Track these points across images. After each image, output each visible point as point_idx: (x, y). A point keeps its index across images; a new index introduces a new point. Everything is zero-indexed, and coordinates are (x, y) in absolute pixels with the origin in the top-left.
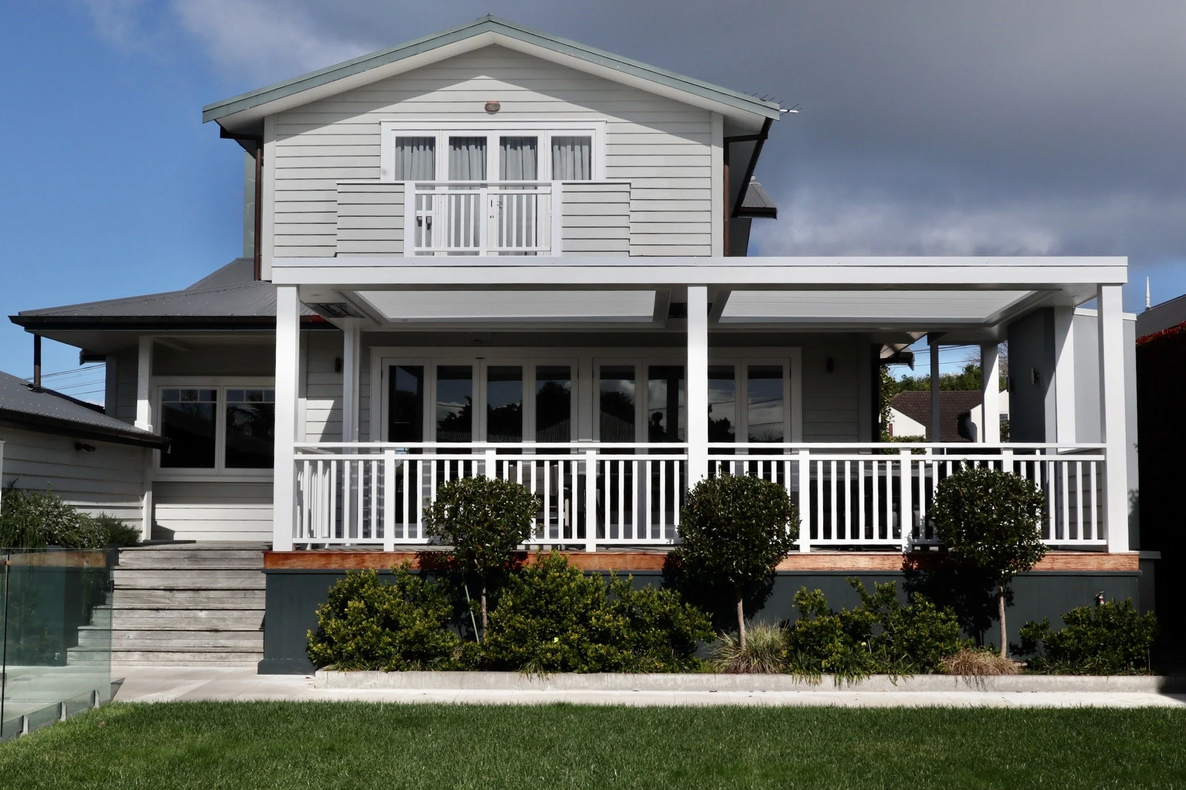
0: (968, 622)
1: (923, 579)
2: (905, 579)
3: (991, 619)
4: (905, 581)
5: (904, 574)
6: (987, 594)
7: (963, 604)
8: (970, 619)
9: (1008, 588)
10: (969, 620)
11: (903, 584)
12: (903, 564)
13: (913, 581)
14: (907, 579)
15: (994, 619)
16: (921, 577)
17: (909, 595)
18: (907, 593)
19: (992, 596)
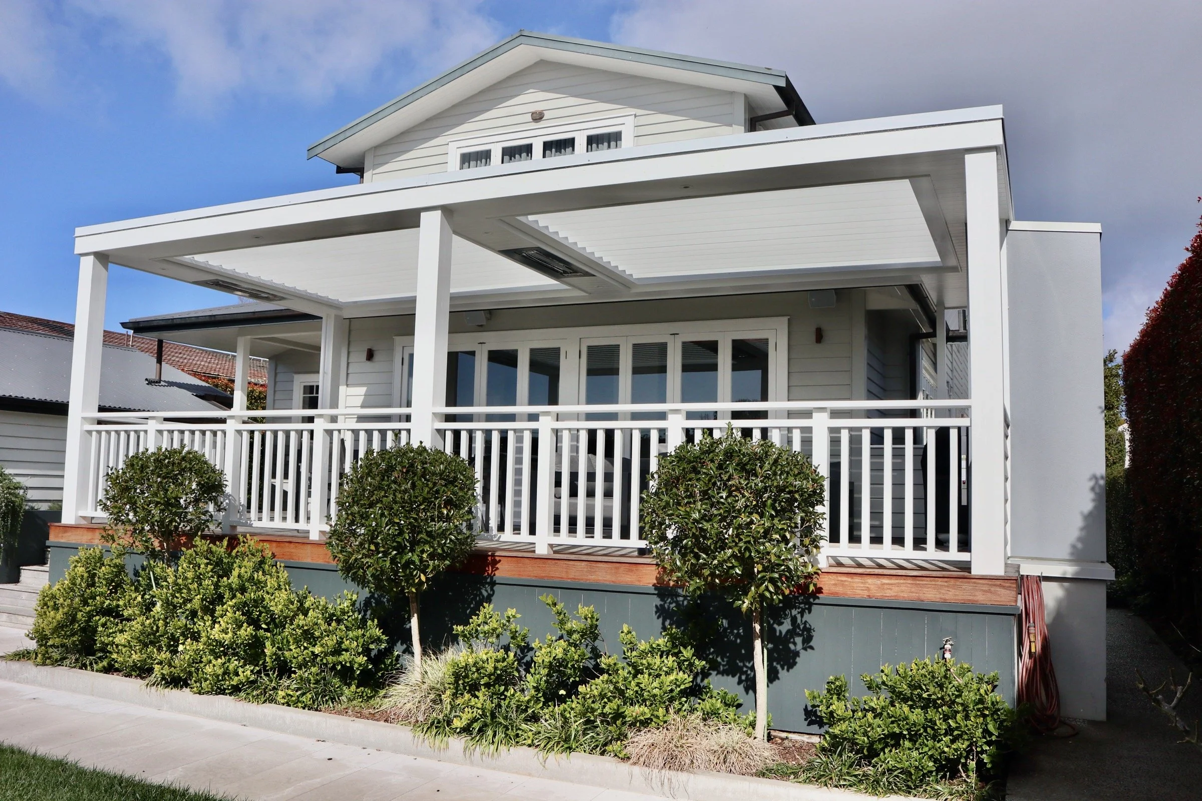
0: (745, 669)
1: (683, 601)
2: (658, 599)
3: (779, 667)
4: (657, 601)
5: (656, 592)
6: (775, 630)
7: (738, 641)
8: (747, 664)
9: (806, 622)
10: (747, 667)
11: (656, 606)
12: (657, 578)
13: (670, 603)
14: (662, 600)
15: (783, 669)
16: (681, 599)
17: (663, 624)
18: (661, 620)
19: (780, 632)
